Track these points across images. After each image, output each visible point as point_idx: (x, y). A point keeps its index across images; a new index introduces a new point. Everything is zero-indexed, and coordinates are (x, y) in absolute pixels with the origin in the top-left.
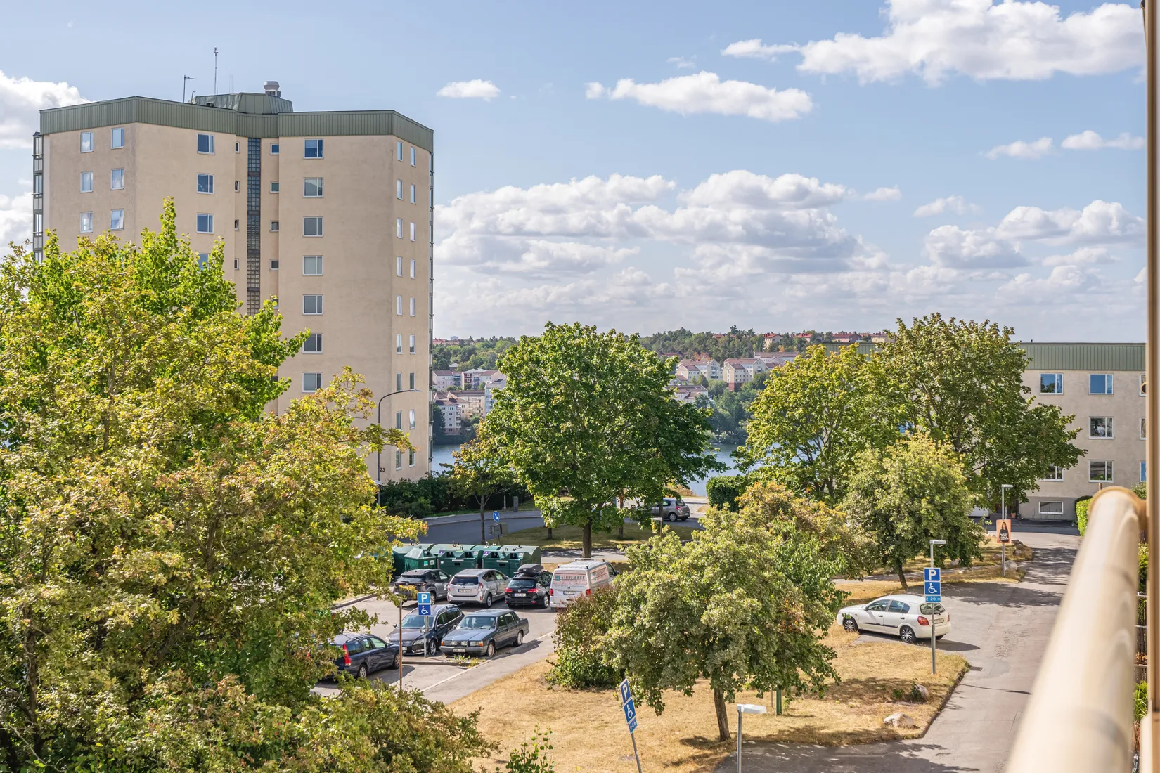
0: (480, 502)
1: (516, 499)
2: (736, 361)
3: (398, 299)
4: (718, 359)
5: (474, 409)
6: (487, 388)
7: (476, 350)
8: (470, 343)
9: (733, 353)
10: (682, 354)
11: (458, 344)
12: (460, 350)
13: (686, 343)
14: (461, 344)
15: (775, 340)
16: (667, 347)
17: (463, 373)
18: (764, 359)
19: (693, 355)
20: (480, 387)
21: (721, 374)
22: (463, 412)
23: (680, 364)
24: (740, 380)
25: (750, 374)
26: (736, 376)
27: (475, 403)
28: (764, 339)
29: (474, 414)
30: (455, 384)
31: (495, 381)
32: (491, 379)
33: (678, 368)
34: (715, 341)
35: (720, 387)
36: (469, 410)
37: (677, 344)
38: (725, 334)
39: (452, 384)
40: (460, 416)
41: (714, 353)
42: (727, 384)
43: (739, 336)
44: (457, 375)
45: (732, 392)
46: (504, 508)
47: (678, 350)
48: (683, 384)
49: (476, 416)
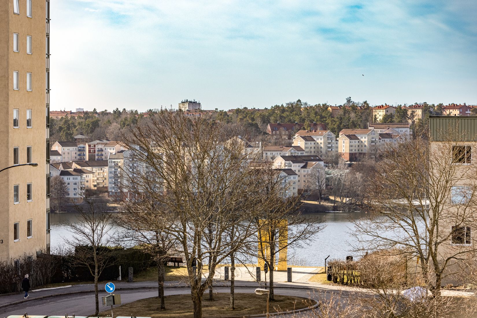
0: (94, 273)
1: (131, 270)
2: (350, 132)
3: (15, 75)
4: (333, 131)
5: (98, 179)
6: (109, 159)
7: (100, 123)
8: (94, 115)
9: (349, 124)
10: (299, 125)
11: (82, 116)
12: (85, 122)
13: (303, 114)
14: (86, 116)
15: (387, 111)
16: (285, 118)
17: (87, 144)
18: (377, 130)
19: (309, 126)
20: (103, 157)
21: (337, 145)
22: (87, 181)
23: (296, 135)
24: (355, 150)
25: (364, 144)
26: (351, 146)
27: (99, 173)
28: (377, 110)
29: (98, 184)
30: (79, 155)
31: (118, 152)
32: (115, 150)
33: (294, 138)
34: (331, 113)
35: (335, 157)
36: (93, 180)
37: (294, 116)
38: (341, 106)
39: (76, 155)
40: (84, 186)
41: (330, 125)
42: (342, 154)
43: (354, 107)
44: (81, 146)
45: (347, 161)
46: (119, 279)
47: (295, 121)
48: (299, 154)
49: (100, 186)
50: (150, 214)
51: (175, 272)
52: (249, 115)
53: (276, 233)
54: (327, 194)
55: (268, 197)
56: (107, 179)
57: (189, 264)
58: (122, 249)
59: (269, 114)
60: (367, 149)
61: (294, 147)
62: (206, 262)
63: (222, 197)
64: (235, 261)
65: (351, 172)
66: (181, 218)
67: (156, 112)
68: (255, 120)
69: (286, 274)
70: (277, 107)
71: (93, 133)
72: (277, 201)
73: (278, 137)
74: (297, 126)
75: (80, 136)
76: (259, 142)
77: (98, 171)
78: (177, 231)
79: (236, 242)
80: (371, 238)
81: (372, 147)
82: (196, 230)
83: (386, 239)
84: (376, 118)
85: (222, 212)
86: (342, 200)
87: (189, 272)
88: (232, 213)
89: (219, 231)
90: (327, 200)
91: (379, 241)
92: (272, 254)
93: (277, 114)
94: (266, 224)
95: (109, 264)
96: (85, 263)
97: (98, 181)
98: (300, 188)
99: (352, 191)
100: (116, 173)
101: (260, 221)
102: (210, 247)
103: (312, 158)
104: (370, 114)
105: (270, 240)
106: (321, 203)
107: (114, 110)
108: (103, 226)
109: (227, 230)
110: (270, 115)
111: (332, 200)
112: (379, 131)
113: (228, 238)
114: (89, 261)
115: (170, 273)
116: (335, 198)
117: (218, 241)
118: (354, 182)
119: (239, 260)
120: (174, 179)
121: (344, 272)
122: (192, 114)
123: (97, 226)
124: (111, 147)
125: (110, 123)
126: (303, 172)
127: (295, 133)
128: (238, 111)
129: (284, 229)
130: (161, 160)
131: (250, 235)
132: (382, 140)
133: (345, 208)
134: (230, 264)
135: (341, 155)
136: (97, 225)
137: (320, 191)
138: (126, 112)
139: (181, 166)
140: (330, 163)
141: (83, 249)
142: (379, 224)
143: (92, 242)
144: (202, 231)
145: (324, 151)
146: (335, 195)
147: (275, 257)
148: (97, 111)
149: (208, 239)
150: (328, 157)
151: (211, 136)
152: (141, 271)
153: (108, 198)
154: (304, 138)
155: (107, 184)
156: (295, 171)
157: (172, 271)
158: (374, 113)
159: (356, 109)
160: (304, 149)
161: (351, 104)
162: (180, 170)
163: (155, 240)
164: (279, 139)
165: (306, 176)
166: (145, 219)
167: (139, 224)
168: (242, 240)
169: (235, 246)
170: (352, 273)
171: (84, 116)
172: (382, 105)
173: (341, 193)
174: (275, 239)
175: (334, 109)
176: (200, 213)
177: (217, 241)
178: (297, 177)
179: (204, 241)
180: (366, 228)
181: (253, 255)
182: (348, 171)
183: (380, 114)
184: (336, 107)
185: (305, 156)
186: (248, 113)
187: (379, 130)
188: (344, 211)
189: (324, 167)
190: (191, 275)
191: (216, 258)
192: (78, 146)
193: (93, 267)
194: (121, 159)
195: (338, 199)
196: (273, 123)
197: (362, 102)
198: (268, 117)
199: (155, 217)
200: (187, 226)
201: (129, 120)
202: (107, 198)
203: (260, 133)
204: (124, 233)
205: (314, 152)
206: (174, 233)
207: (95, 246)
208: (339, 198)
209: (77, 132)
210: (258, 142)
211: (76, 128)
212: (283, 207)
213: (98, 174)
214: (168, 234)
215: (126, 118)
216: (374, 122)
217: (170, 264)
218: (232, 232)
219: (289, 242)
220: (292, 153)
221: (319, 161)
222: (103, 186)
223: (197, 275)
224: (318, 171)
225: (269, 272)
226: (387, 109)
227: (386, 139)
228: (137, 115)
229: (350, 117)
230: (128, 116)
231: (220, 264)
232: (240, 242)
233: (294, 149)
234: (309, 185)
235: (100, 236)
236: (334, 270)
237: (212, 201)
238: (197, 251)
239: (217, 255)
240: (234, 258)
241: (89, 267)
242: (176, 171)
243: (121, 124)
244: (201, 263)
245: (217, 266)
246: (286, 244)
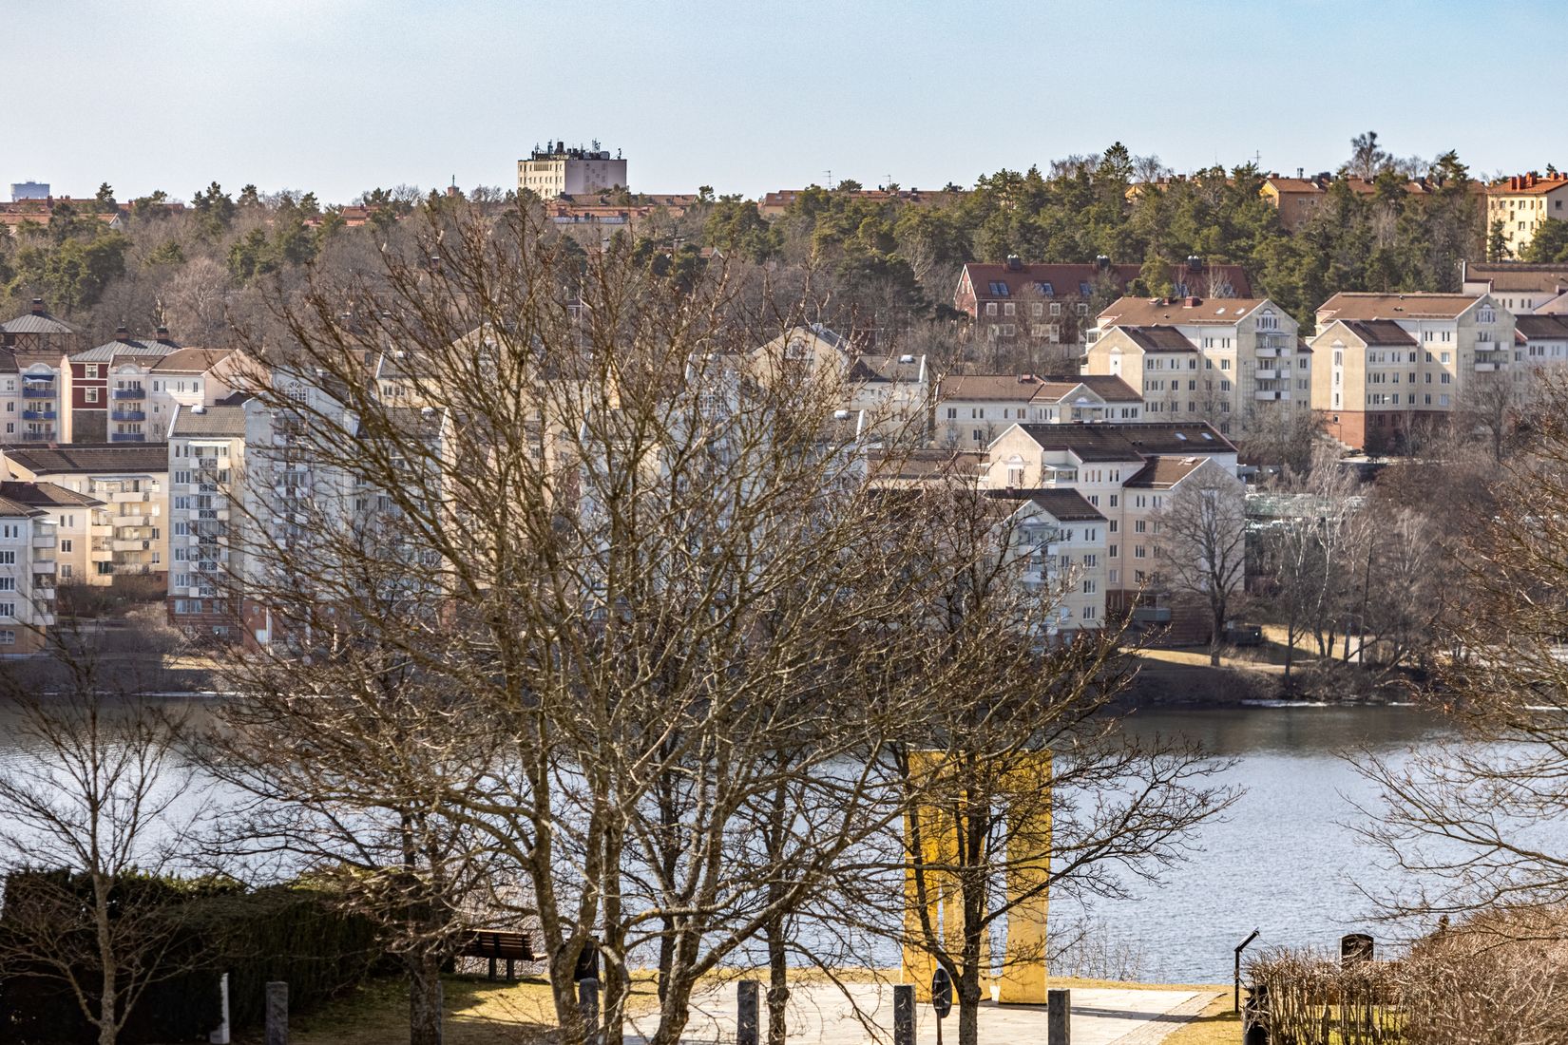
0: (97, 1009)
1: (278, 995)
2: (1371, 307)
4: (1285, 300)
5: (118, 534)
6: (176, 435)
7: (129, 257)
8: (102, 217)
9: (1364, 269)
10: (1115, 270)
11: (44, 221)
12: (55, 252)
13: (1135, 219)
14: (60, 221)
15: (1558, 204)
16: (1045, 236)
17: (65, 362)
18: (1507, 296)
19: (1167, 275)
20: (145, 427)
21: (1302, 372)
22: (67, 546)
23: (1103, 322)
24: (1395, 398)
25: (1441, 367)
26: (1374, 378)
27: (122, 504)
28: (1508, 200)
29: (120, 557)
30: (28, 415)
31: (219, 402)
32: (201, 392)
33: (1093, 338)
34: (1275, 211)
35: (1292, 432)
36: (95, 539)
37: (1091, 225)
38: (1327, 175)
39: (13, 417)
40: (50, 569)
41: (1270, 269)
42: (1330, 418)
43: (1392, 185)
44: (37, 372)
45: (1353, 454)
46: (220, 1036)
47: (1095, 251)
48: (1115, 414)
49: (127, 567)
50: (373, 726)
51: (496, 1007)
52: (865, 221)
53: (993, 822)
54: (1254, 614)
55: (954, 647)
56: (164, 534)
57: (560, 973)
58: (233, 891)
59: (968, 213)
60: (1452, 392)
61: (1092, 381)
62: (644, 963)
63: (725, 642)
64: (792, 959)
65: (1372, 507)
66: (522, 745)
67: (408, 203)
68: (896, 246)
69: (1041, 1019)
70: (1008, 179)
71: (97, 306)
72: (1001, 661)
73: (1010, 331)
74: (1106, 279)
75: (30, 324)
76: (913, 352)
77: (119, 497)
78: (505, 812)
79: (796, 867)
80: (1462, 853)
81: (1479, 383)
82: (599, 806)
83: (1539, 857)
84: (1502, 239)
85: (725, 720)
86: (1326, 645)
87: (565, 1009)
88: (776, 720)
89: (712, 809)
90: (1254, 644)
91: (1505, 869)
92: (975, 925)
93: (1005, 214)
94: (942, 780)
95: (169, 966)
96: (51, 960)
97: (119, 546)
98: (1114, 588)
99: (1375, 604)
100: (209, 506)
101: (916, 765)
102: (666, 888)
103: (1181, 437)
104: (1469, 217)
105: (962, 858)
106: (1224, 662)
107: (199, 195)
108: (143, 781)
109: (749, 805)
110: (972, 222)
111: (1276, 647)
112: (1517, 304)
113: (757, 844)
114: (72, 952)
115: (468, 1012)
116: (1291, 636)
117: (706, 860)
118: (1389, 558)
119: (810, 956)
120: (493, 554)
121: (1328, 1012)
122: (587, 215)
123: (112, 782)
124: (181, 379)
125: (176, 254)
126: (1136, 505)
127: (1097, 310)
128: (813, 201)
129: (1036, 802)
130: (429, 461)
131: (866, 831)
132: (1532, 351)
133: (1342, 687)
134: (765, 975)
135: (1324, 421)
136: (111, 775)
137: (1219, 601)
138: (261, 205)
139: (525, 490)
140: (1271, 463)
141: (45, 892)
142: (1503, 783)
143: (87, 859)
144: (628, 809)
145: (1238, 402)
146: (1293, 621)
147: (987, 941)
148: (114, 196)
149: (656, 848)
150: (1259, 430)
151: (672, 343)
152: (327, 997)
153: (169, 629)
154: (1143, 336)
155: (163, 557)
156: (1095, 499)
157: (479, 1002)
158: (1491, 214)
159: (1404, 193)
160: (1140, 393)
161: (1377, 166)
162: (519, 510)
163: (394, 852)
164: (1015, 340)
165: (1149, 525)
166: (350, 752)
167: (319, 771)
168: (828, 857)
169: (790, 886)
170: (1369, 1022)
171: (52, 220)
172: (1534, 175)
173: (1323, 609)
174: (989, 853)
175: (1294, 191)
176: (616, 722)
177: (700, 860)
178: (1102, 529)
179: (637, 856)
180: (1439, 803)
181: (877, 931)
182: (1355, 500)
183: (1520, 216)
184: (1302, 180)
185: (1143, 427)
186: (864, 210)
187: (1517, 298)
188: (1337, 701)
189: (1238, 481)
190: (572, 1029)
191: (697, 946)
192: (24, 370)
193: (93, 981)
194: (235, 435)
195: (1308, 643)
196: (987, 261)
197: (1432, 159)
198: (959, 230)
199: (398, 739)
200: (553, 783)
201: (272, 242)
202: (164, 627)
203: (919, 312)
204: (246, 815)
205: (1192, 406)
206: (486, 817)
207: (104, 877)
208: (1312, 637)
209: (16, 304)
210: (906, 357)
211: (14, 283)
212: (1026, 697)
213: (117, 509)
214: (458, 825)
215: (258, 231)
216: (1494, 261)
217: (473, 965)
218: (776, 818)
219: (1058, 865)
220: (1078, 412)
221: (1211, 451)
222: (146, 572)
223: (601, 1024)
224: (1207, 502)
225: (955, 1011)
226: (1557, 196)
227: (1548, 346)
228: (315, 219)
229: (1373, 233)
230: (270, 222)
231: (713, 970)
232: (815, 866)
233: (1089, 390)
234: (1165, 571)
235: (128, 831)
236: (1279, 1006)
237: (678, 662)
238: (600, 906)
239: (703, 931)
240: (784, 943)
241: (72, 980)
242: (504, 516)
243: (232, 262)
244: (622, 966)
245: (699, 984)
246: (1041, 877)
